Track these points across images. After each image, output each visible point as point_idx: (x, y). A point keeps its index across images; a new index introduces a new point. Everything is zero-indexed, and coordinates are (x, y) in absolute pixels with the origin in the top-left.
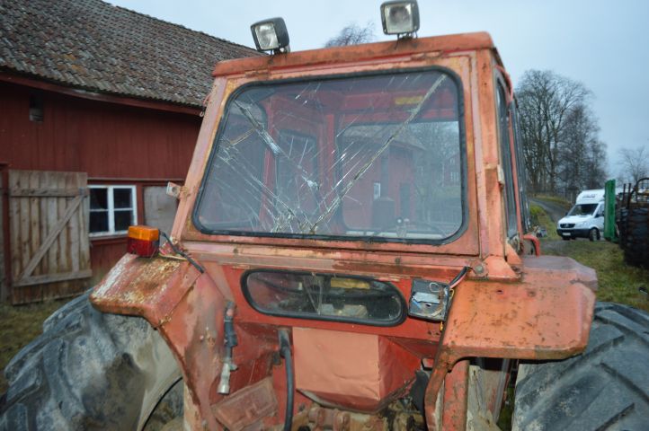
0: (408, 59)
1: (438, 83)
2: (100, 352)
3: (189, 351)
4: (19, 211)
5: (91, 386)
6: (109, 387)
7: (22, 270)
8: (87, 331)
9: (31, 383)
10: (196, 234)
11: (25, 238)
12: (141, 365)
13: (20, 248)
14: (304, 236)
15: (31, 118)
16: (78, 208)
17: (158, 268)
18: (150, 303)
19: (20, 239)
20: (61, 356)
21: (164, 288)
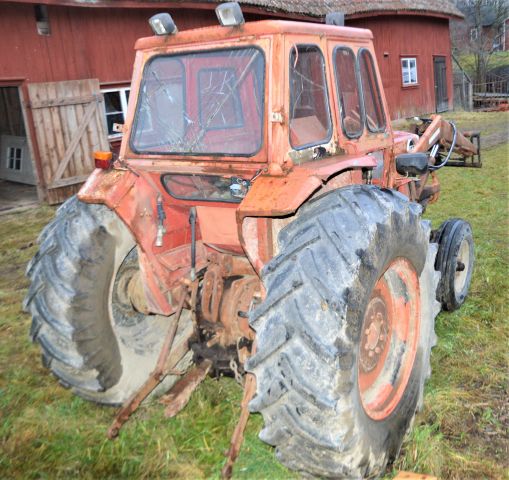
0: (238, 39)
1: (254, 55)
2: (87, 225)
3: (132, 223)
4: (42, 121)
5: (83, 244)
6: (93, 245)
7: (53, 174)
8: (78, 215)
9: (51, 244)
10: (131, 154)
11: (51, 145)
12: (111, 232)
13: (48, 154)
14: (186, 154)
15: (40, 32)
16: (94, 113)
17: (113, 175)
18: (107, 196)
19: (47, 146)
20: (65, 230)
21: (114, 188)
